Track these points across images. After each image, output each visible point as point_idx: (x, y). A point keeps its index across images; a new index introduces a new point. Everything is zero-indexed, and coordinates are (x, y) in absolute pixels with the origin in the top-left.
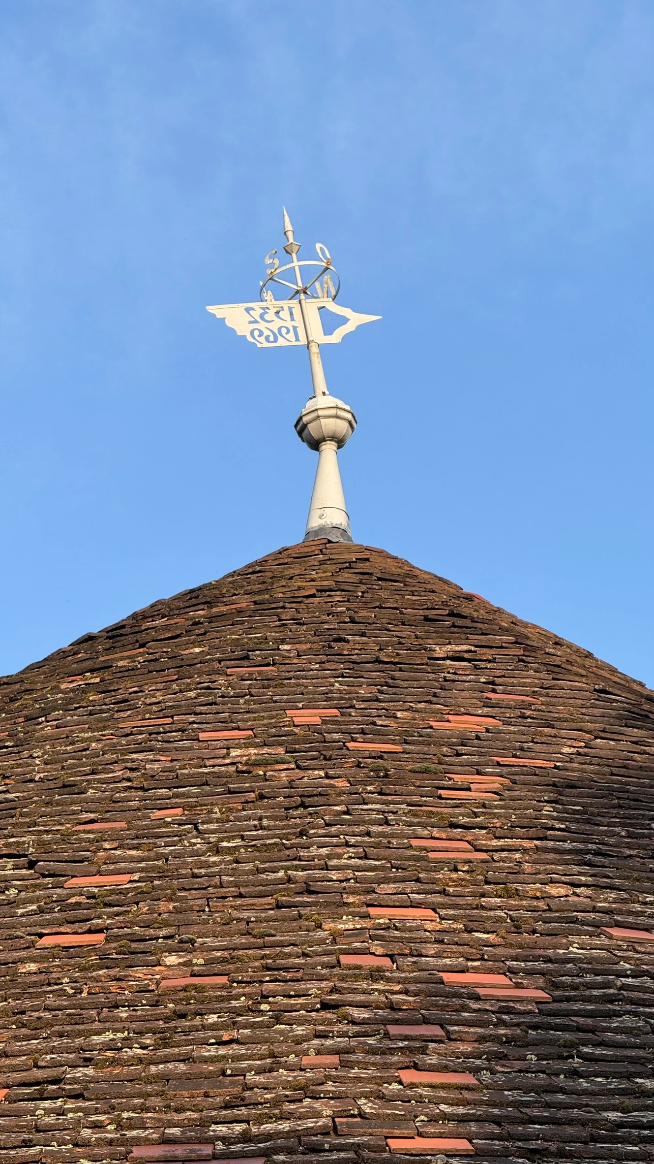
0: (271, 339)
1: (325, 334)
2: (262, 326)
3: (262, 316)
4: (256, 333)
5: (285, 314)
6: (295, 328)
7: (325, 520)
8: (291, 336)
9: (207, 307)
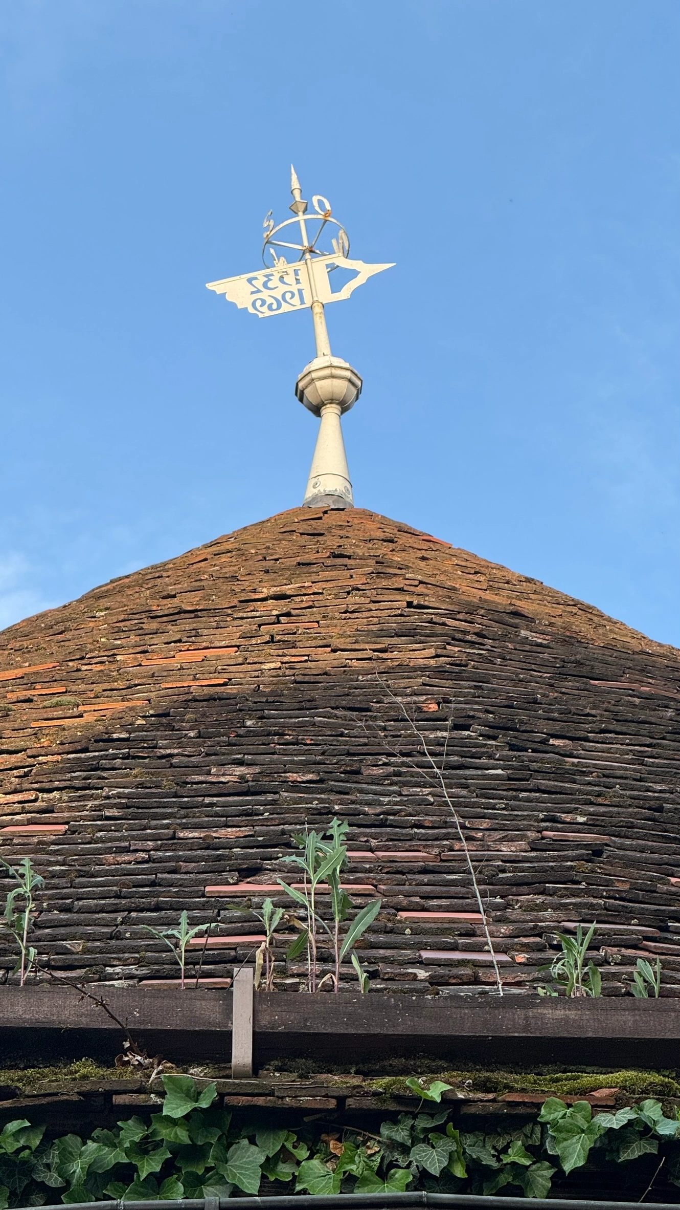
0: (274, 307)
1: (333, 292)
2: (265, 295)
3: (265, 285)
4: (259, 303)
5: (290, 279)
6: (300, 291)
7: (318, 489)
8: (296, 301)
9: (207, 285)
